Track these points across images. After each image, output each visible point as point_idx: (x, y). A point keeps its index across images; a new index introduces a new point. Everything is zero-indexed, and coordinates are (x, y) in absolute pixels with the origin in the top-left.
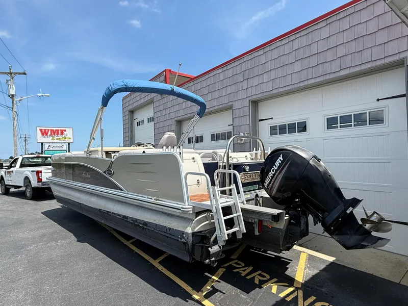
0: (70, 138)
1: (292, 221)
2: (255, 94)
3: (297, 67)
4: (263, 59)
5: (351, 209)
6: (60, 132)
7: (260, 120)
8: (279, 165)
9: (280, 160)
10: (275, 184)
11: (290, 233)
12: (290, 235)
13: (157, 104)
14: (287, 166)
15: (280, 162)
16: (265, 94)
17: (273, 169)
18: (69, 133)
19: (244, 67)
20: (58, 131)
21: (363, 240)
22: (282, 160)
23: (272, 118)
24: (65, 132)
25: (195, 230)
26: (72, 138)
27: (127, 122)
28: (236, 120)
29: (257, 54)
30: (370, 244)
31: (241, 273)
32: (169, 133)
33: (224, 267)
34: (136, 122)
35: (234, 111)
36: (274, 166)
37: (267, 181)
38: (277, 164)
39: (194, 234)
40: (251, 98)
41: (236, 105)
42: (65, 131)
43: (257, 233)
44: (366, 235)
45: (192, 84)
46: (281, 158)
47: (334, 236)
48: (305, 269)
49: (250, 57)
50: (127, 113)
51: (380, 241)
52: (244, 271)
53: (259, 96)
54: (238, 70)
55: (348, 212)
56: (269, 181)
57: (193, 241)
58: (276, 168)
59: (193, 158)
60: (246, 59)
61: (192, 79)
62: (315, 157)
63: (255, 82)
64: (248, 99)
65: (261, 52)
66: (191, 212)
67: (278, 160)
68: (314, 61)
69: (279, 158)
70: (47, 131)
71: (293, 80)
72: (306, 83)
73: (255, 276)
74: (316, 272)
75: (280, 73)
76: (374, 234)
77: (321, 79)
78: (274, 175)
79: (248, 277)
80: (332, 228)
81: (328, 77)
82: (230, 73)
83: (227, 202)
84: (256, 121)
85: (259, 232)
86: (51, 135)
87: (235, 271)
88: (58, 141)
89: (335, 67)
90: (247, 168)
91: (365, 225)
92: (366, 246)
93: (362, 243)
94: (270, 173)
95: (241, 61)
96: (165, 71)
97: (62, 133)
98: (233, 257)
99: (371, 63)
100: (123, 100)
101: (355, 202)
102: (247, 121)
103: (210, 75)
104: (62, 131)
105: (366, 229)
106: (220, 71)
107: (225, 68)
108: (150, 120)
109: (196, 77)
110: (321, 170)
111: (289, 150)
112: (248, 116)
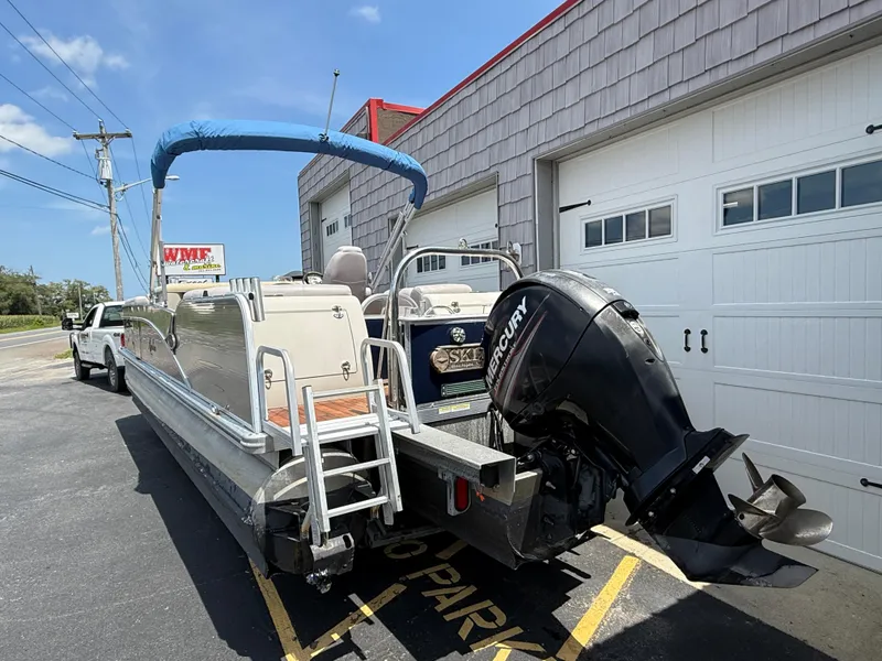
0: (219, 266)
1: (548, 483)
2: (546, 140)
3: (645, 54)
4: (563, 46)
5: (706, 460)
6: (199, 252)
7: (563, 209)
8: (516, 326)
9: (521, 312)
10: (508, 377)
11: (546, 515)
12: (547, 520)
13: (355, 183)
14: (536, 328)
15: (520, 318)
16: (567, 139)
17: (503, 337)
18: (217, 254)
19: (521, 73)
20: (195, 250)
21: (737, 559)
22: (525, 311)
23: (589, 203)
24: (209, 254)
25: (276, 497)
26: (222, 265)
27: (307, 228)
28: (506, 210)
29: (548, 34)
30: (754, 575)
31: (439, 603)
32: (345, 248)
33: (404, 583)
34: (325, 225)
35: (502, 188)
36: (506, 330)
37: (492, 370)
38: (513, 324)
39: (270, 507)
40: (535, 153)
41: (508, 173)
42: (209, 250)
43: (452, 511)
44: (744, 547)
45: (417, 129)
46: (522, 307)
47: (658, 537)
48: (613, 606)
49: (534, 44)
50: (306, 207)
51: (785, 568)
52: (449, 596)
53: (557, 143)
54: (510, 81)
55: (697, 469)
56: (494, 372)
57: (267, 526)
58: (510, 336)
59: (337, 309)
60: (524, 51)
61: (418, 117)
62: (616, 303)
63: (545, 108)
64: (531, 155)
65: (558, 27)
66: (263, 451)
67: (517, 312)
68: (685, 33)
69: (520, 307)
70: (174, 252)
71: (633, 93)
72: (666, 97)
73: (468, 615)
74: (641, 615)
75: (603, 76)
76: (767, 544)
77: (706, 81)
78: (506, 353)
79: (448, 618)
80: (651, 514)
81: (722, 74)
82: (491, 92)
83: (368, 425)
84: (550, 210)
85: (457, 508)
86: (182, 259)
87: (427, 594)
88: (196, 272)
89: (742, 40)
90: (458, 333)
91: (742, 517)
92: (743, 578)
93: (735, 569)
94: (497, 349)
95: (516, 57)
96: (368, 104)
97: (203, 256)
98: (440, 556)
99: (847, 13)
100: (299, 178)
101: (721, 443)
102: (527, 211)
103: (452, 103)
104: (202, 250)
105: (743, 528)
106: (472, 88)
107: (482, 82)
108: (349, 220)
109: (426, 112)
110: (623, 343)
111: (543, 285)
112: (530, 200)
